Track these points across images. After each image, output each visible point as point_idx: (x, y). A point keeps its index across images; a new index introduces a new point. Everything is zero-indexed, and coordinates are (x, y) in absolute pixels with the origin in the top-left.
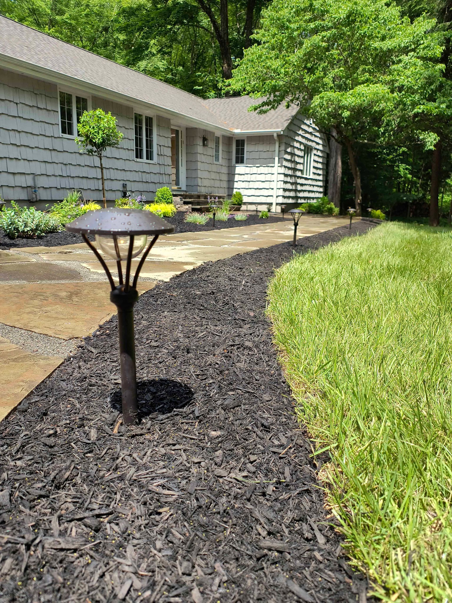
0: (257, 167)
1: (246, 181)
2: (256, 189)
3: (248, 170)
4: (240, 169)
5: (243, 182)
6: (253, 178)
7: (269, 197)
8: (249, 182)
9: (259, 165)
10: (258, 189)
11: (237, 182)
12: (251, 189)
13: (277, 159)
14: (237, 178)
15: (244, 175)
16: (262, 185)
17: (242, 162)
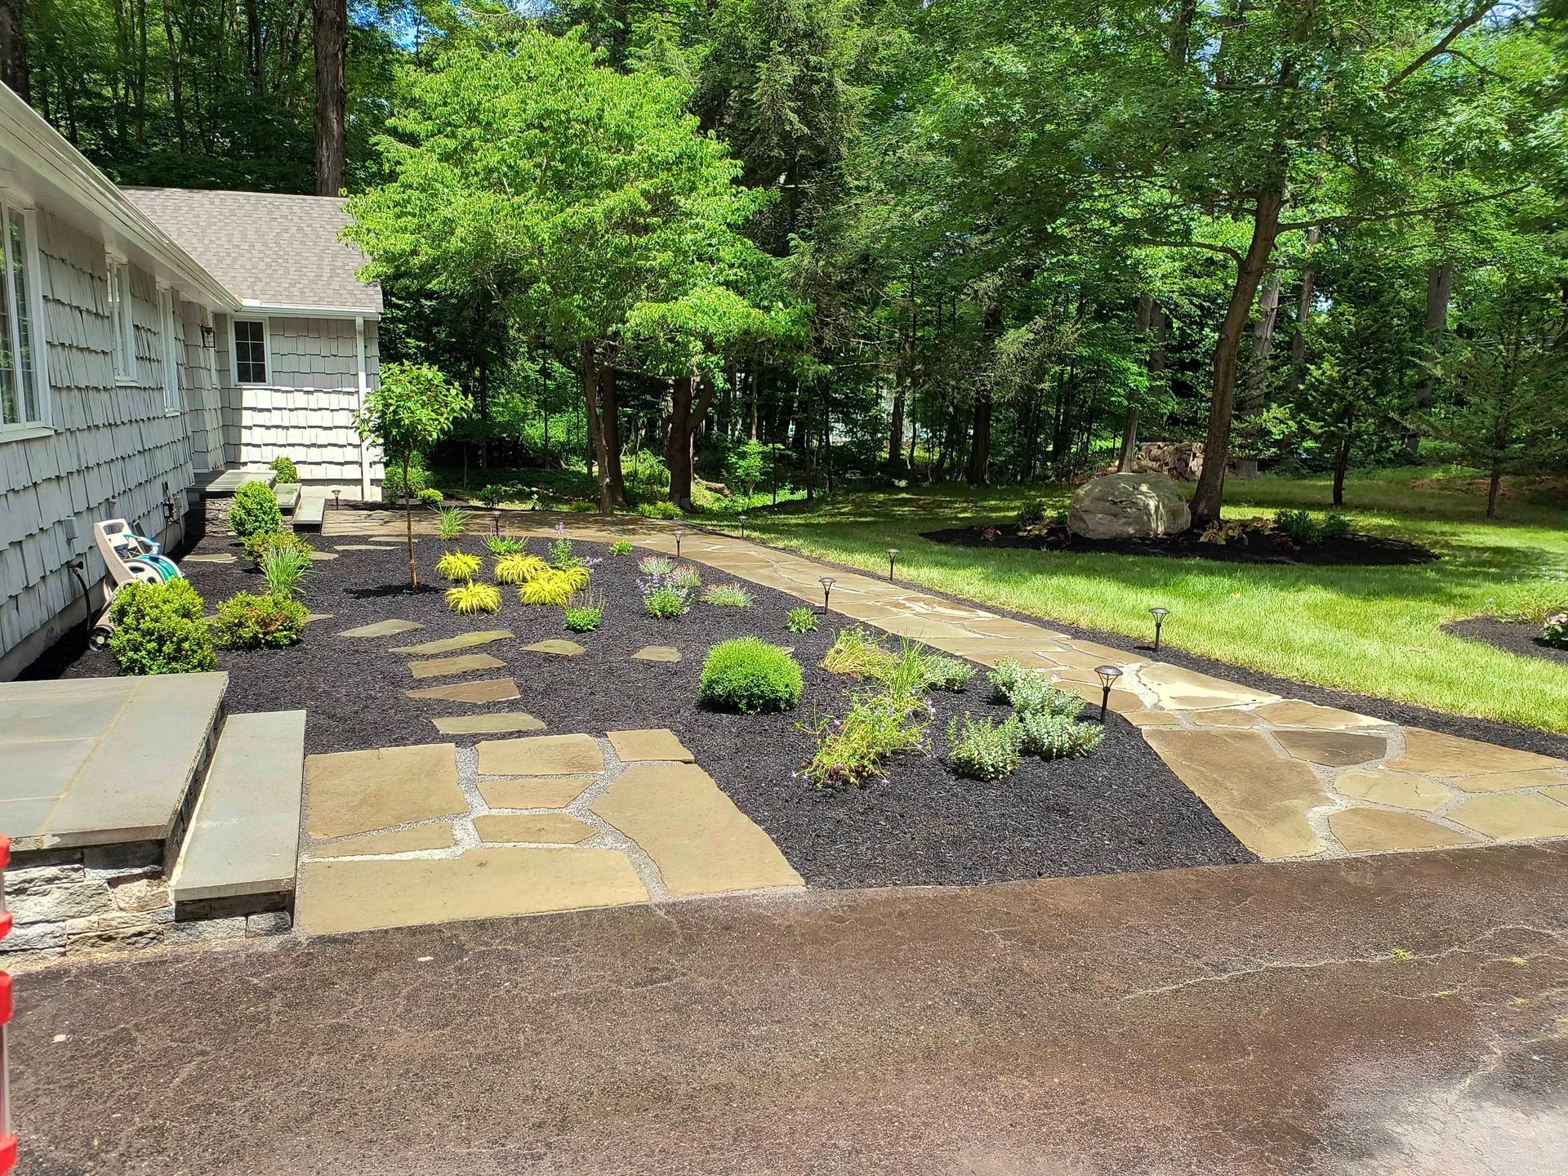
0: (307, 392)
1: (277, 427)
2: (308, 446)
3: (279, 400)
4: (252, 396)
5: (268, 428)
6: (300, 418)
7: (347, 467)
8: (287, 428)
9: (312, 389)
10: (314, 445)
11: (250, 428)
12: (293, 445)
13: (362, 376)
14: (247, 418)
15: (269, 410)
16: (324, 437)
17: (260, 376)
